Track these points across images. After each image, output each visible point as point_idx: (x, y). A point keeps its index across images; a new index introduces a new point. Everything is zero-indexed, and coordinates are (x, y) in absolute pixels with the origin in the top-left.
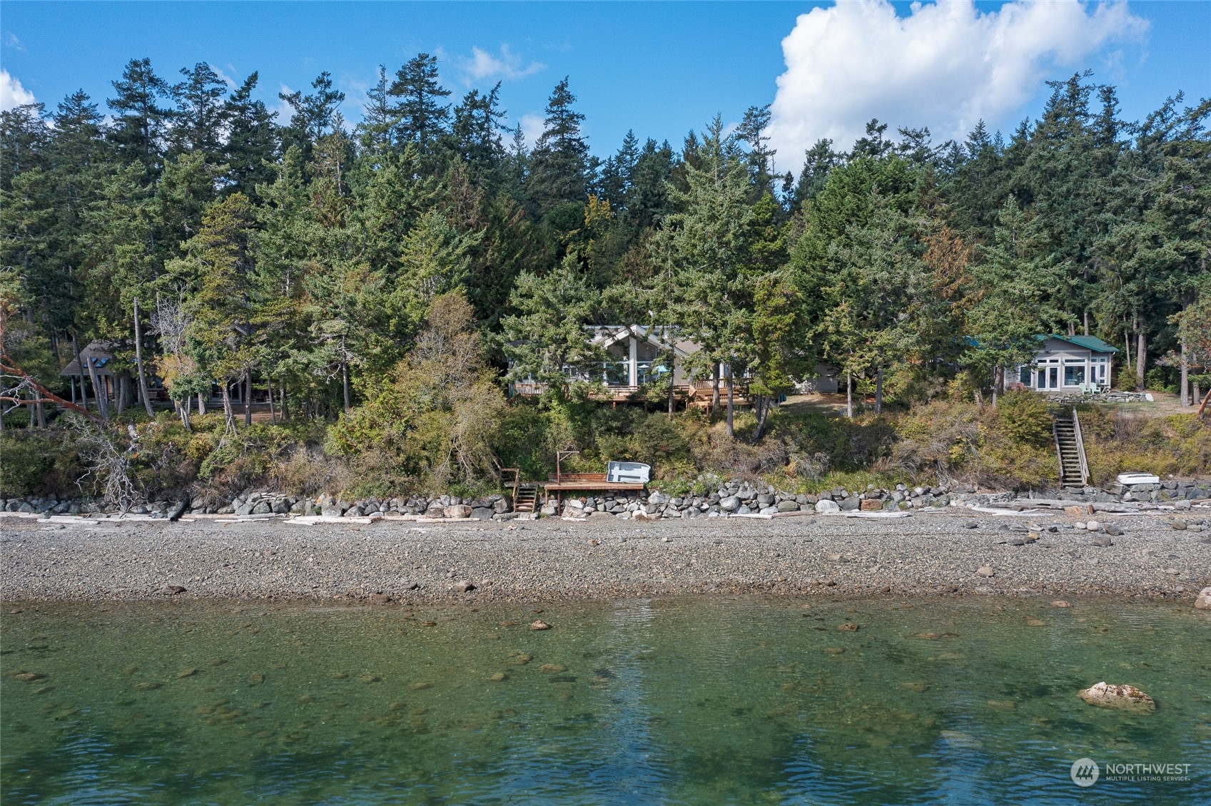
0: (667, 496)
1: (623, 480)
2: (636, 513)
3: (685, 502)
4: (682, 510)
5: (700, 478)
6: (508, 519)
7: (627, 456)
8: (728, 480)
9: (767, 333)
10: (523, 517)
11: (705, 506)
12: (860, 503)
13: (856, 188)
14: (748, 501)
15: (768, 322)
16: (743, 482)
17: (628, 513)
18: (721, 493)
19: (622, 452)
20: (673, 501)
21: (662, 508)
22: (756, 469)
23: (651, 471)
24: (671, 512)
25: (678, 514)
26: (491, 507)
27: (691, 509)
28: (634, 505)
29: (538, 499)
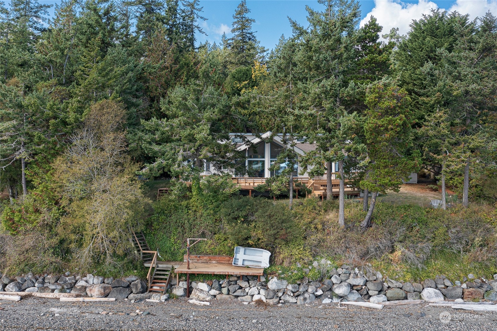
0: (285, 282)
1: (246, 263)
2: (256, 298)
3: (301, 289)
4: (298, 296)
5: (315, 264)
6: (141, 300)
7: (250, 242)
8: (341, 266)
9: (379, 133)
10: (155, 299)
11: (320, 292)
12: (463, 293)
13: (433, 33)
14: (359, 288)
15: (379, 123)
16: (353, 269)
17: (248, 298)
18: (334, 280)
19: (247, 239)
20: (290, 287)
21: (280, 294)
22: (365, 255)
23: (271, 256)
24: (288, 298)
25: (294, 300)
26: (128, 286)
27: (306, 295)
28: (254, 290)
29: (170, 281)
